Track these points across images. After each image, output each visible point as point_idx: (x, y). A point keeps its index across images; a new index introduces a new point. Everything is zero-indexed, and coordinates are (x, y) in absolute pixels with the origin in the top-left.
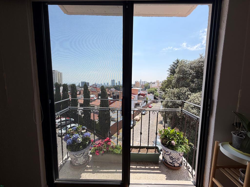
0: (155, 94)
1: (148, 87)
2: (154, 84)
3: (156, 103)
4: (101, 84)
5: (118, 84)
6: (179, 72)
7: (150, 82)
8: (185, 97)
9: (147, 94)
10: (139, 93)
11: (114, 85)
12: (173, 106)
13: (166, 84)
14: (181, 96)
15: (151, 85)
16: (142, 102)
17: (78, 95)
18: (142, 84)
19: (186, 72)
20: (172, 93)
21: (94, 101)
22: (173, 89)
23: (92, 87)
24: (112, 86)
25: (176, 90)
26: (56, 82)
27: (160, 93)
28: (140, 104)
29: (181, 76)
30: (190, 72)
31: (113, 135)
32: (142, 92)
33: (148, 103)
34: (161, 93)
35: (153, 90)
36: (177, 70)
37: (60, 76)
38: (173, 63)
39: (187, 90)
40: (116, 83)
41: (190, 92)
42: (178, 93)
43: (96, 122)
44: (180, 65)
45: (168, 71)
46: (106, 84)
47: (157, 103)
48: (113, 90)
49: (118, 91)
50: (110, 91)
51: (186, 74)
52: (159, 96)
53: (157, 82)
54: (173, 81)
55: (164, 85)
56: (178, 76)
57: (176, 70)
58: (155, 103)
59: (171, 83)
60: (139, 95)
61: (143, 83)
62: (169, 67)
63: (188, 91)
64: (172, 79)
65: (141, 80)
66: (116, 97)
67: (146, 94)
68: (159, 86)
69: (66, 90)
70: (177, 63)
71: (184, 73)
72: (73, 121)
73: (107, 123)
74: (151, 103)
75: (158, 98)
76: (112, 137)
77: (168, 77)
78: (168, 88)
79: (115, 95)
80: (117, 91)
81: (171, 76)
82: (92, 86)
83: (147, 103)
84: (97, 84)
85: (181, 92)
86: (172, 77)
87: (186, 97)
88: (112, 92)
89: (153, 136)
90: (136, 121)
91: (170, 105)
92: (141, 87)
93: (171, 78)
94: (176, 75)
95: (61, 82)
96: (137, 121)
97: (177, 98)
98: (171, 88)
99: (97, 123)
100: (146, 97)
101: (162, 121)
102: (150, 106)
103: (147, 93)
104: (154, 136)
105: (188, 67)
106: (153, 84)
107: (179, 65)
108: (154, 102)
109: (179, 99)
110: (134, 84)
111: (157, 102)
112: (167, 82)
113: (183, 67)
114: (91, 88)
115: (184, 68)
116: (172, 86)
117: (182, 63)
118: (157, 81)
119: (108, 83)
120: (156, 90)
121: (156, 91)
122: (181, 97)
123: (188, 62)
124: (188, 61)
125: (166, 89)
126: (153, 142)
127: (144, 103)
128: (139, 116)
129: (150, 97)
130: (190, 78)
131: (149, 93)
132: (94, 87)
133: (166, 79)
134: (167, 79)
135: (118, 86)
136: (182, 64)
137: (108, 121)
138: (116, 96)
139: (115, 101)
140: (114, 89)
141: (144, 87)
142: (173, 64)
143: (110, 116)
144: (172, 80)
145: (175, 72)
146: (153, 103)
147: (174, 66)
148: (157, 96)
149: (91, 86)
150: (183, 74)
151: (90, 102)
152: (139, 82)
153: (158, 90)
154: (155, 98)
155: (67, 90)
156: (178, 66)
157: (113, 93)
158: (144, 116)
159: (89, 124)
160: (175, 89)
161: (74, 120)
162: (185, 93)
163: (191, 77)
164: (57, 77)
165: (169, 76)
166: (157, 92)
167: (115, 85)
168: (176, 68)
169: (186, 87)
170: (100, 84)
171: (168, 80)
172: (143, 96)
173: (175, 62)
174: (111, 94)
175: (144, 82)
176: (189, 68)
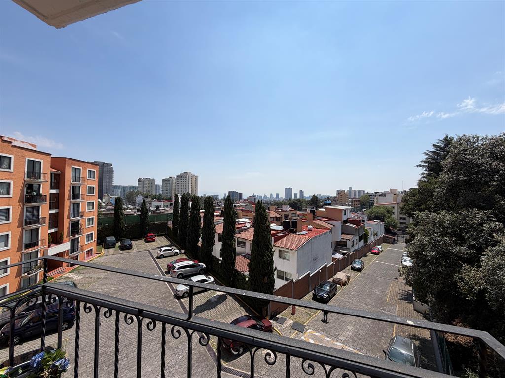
0: (386, 220)
1: (368, 204)
2: (385, 198)
3: (393, 244)
4: (265, 196)
5: (298, 197)
6: (452, 167)
7: (372, 192)
8: (482, 236)
9: (366, 221)
10: (344, 218)
11: (290, 199)
12: (443, 260)
13: (415, 198)
14: (467, 233)
15: (375, 200)
16: (353, 239)
17: (215, 218)
18: (353, 196)
19: (479, 166)
20: (434, 224)
21: (245, 230)
22: (438, 213)
23: (247, 202)
24: (286, 200)
25: (446, 217)
26: (187, 192)
27: (401, 218)
28: (349, 244)
29: (461, 178)
30: (490, 166)
31: (281, 313)
32: (353, 216)
33: (369, 242)
34: (405, 219)
35: (381, 210)
36: (447, 163)
37: (194, 181)
38: (432, 147)
39: (488, 216)
40: (295, 195)
41: (497, 223)
42: (453, 224)
43: (244, 277)
44: (457, 149)
45: (420, 166)
46: (274, 196)
47: (395, 245)
48: (288, 208)
49: (298, 212)
50: (280, 210)
51: (477, 173)
52: (399, 225)
53: (393, 192)
54: (437, 190)
55: (412, 202)
56: (452, 178)
57: (443, 163)
58: (389, 243)
59: (432, 196)
60: (345, 222)
61: (355, 195)
62: (424, 157)
63: (491, 220)
64: (432, 187)
65: (350, 188)
66: (291, 225)
67: (364, 221)
68: (397, 202)
69: (196, 207)
70: (446, 146)
71: (473, 171)
72: (203, 269)
73: (265, 283)
74: (378, 242)
75: (396, 231)
76: (279, 316)
77: (420, 182)
78: (421, 210)
79: (287, 221)
80: (294, 212)
81: (428, 179)
82: (247, 200)
83: (366, 241)
84: (258, 196)
85: (466, 223)
86: (434, 180)
87: (486, 239)
88: (283, 213)
89: (384, 334)
90: (338, 286)
91: (432, 257)
92: (352, 203)
93: (430, 183)
94: (443, 176)
95: (196, 192)
96: (340, 285)
97: (451, 236)
98: (430, 211)
99: (247, 279)
100: (363, 227)
101: (412, 294)
102: (376, 251)
103: (366, 219)
104: (386, 333)
105: (483, 155)
106: (381, 198)
107: (452, 149)
108: (384, 240)
109: (461, 241)
110: (335, 196)
111: (394, 242)
112: (419, 192)
113: (465, 154)
114: (245, 203)
115: (470, 156)
116: (436, 205)
117: (461, 145)
118: (391, 190)
119: (278, 195)
120: (388, 211)
121: (391, 215)
122: (466, 237)
123: (480, 142)
124: (480, 138)
125: (417, 213)
126: (385, 353)
127: (360, 241)
128: (344, 272)
129: (375, 228)
130: (494, 183)
131: (370, 219)
132: (251, 203)
133: (417, 187)
134: (419, 185)
135: (299, 201)
136: (462, 148)
137: (267, 279)
138: (289, 222)
139: (288, 235)
140: (289, 206)
141: (359, 203)
142: (433, 150)
143: (274, 268)
144: (435, 189)
145: (443, 167)
146: (384, 242)
147: (438, 154)
148: (395, 227)
149: (245, 200)
150: (469, 173)
151: (235, 234)
152: (346, 192)
153: (395, 210)
154: (387, 231)
155: (198, 208)
156: (448, 152)
157: (286, 216)
158: (359, 273)
159: (232, 279)
160: (443, 212)
161: (205, 266)
162: (482, 224)
163: (498, 180)
164: (190, 184)
165: (423, 179)
166: (395, 216)
167: (293, 198)
168: (444, 158)
169: (483, 208)
170: (263, 196)
171: (421, 189)
172: (354, 226)
173: (440, 144)
174: (281, 217)
175: (359, 192)
176: (486, 156)
